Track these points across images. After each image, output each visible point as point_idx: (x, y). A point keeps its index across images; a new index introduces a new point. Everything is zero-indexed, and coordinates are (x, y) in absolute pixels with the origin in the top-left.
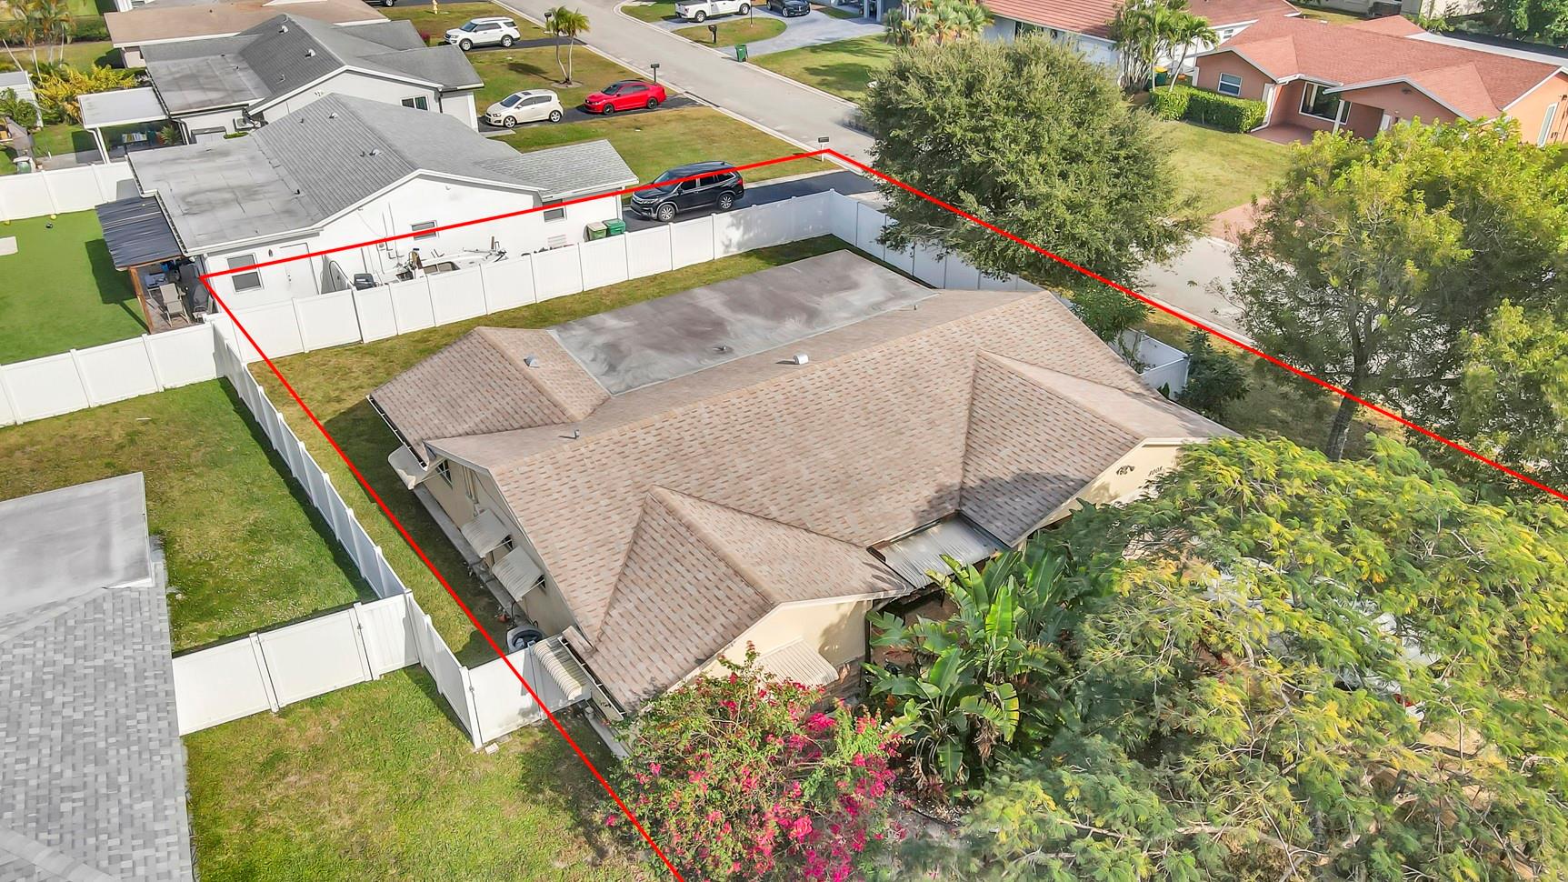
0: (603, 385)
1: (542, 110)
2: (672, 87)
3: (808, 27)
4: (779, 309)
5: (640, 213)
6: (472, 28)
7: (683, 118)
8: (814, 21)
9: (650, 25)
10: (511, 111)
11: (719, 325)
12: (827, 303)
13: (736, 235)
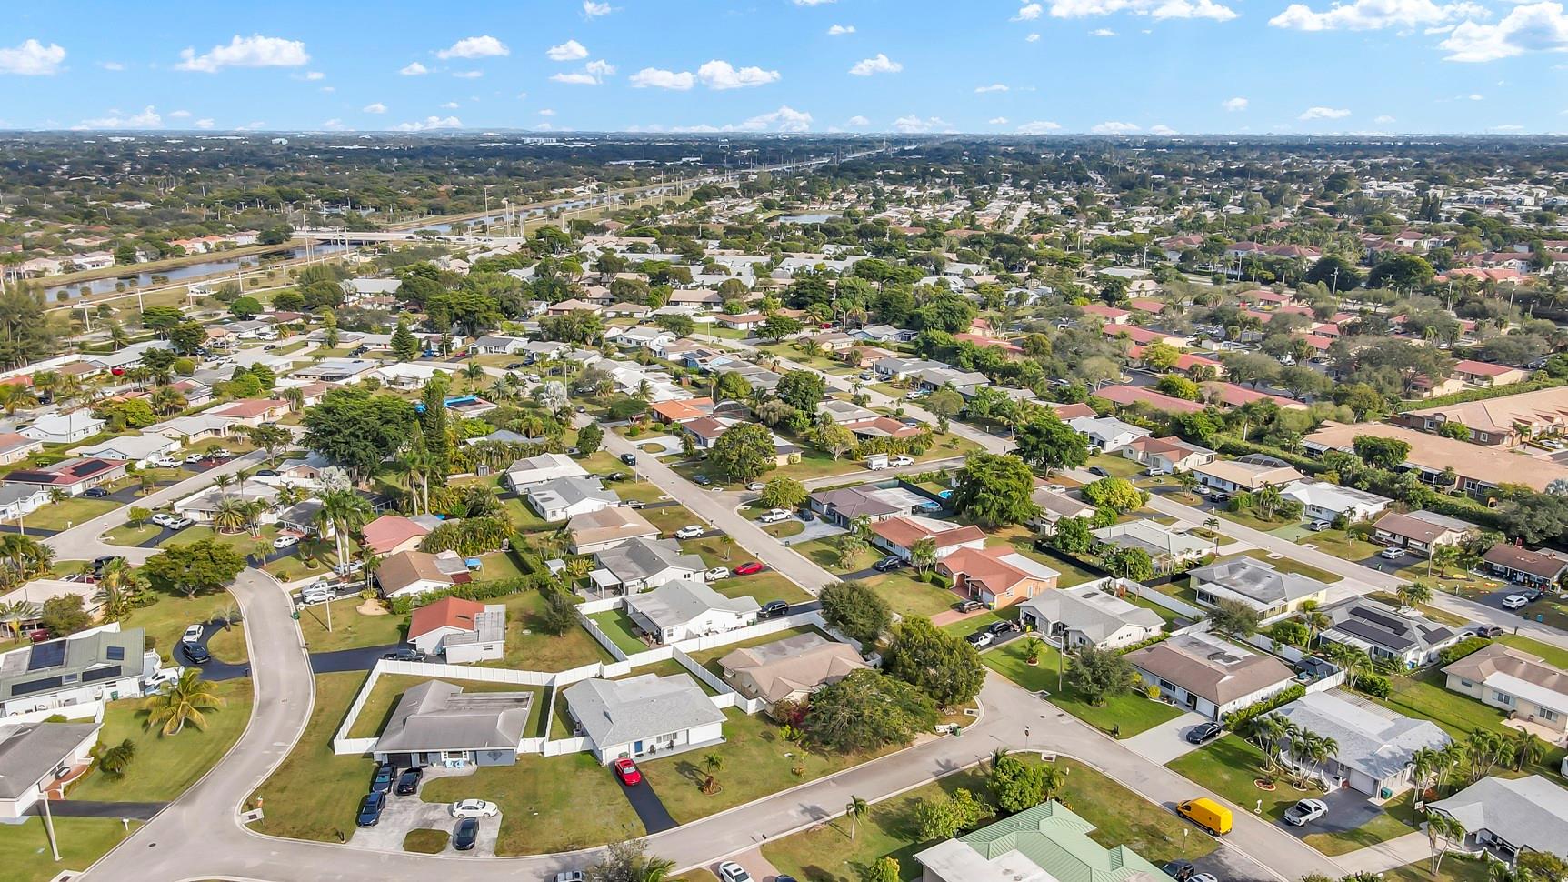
0: (764, 660)
1: (723, 575)
2: (763, 561)
3: (814, 528)
4: (798, 645)
5: (761, 617)
6: (687, 531)
7: (768, 577)
8: (816, 524)
9: (750, 523)
10: (713, 575)
11: (784, 649)
12: (807, 644)
13: (788, 623)
